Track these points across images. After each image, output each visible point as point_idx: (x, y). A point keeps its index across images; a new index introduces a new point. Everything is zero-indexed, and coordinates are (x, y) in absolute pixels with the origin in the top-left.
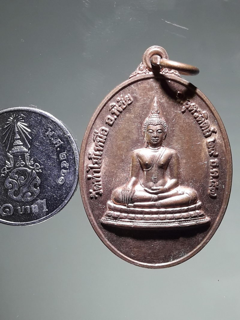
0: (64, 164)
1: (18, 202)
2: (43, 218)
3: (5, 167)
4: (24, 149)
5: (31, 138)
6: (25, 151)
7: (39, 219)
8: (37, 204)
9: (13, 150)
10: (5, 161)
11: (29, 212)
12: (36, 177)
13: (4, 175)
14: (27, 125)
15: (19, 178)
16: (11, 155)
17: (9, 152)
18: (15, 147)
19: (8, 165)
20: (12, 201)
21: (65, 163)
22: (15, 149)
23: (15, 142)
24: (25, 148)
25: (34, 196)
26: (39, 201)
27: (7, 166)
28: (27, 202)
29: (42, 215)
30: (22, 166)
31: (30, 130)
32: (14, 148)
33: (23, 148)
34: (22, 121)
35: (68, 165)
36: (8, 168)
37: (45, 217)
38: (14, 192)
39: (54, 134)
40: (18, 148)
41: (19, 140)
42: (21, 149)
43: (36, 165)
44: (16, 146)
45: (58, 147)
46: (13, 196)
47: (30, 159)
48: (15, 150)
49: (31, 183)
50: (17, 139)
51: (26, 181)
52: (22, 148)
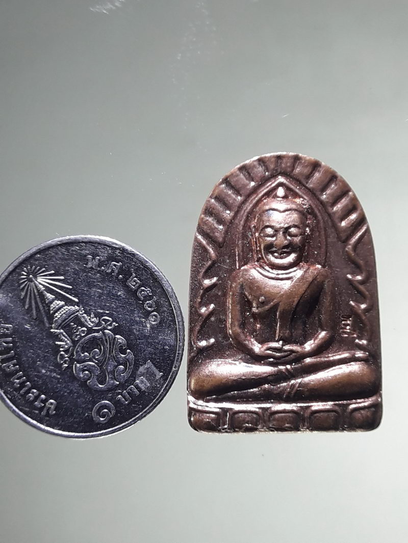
0: (143, 293)
1: (112, 390)
2: (163, 389)
3: (62, 353)
4: (71, 309)
5: (71, 287)
6: (74, 311)
7: (158, 394)
8: (143, 375)
9: (56, 320)
10: (55, 343)
11: (138, 393)
12: (115, 338)
13: (66, 365)
14: (53, 272)
15: (91, 355)
16: (57, 329)
17: (52, 328)
18: (57, 314)
20: (102, 394)
21: (143, 290)
22: (59, 316)
23: (51, 307)
25: (130, 365)
26: (142, 369)
27: (61, 349)
28: (126, 381)
29: (158, 386)
30: (83, 335)
32: (56, 317)
33: (69, 308)
34: (41, 271)
35: (148, 290)
36: (66, 351)
37: (165, 386)
38: (97, 380)
39: (99, 260)
40: (62, 313)
41: (56, 301)
42: (66, 312)
43: (104, 320)
44: (56, 312)
45: (119, 274)
46: (101, 386)
47: (90, 318)
48: (58, 319)
50: (51, 302)
51: (104, 353)
52: (67, 308)
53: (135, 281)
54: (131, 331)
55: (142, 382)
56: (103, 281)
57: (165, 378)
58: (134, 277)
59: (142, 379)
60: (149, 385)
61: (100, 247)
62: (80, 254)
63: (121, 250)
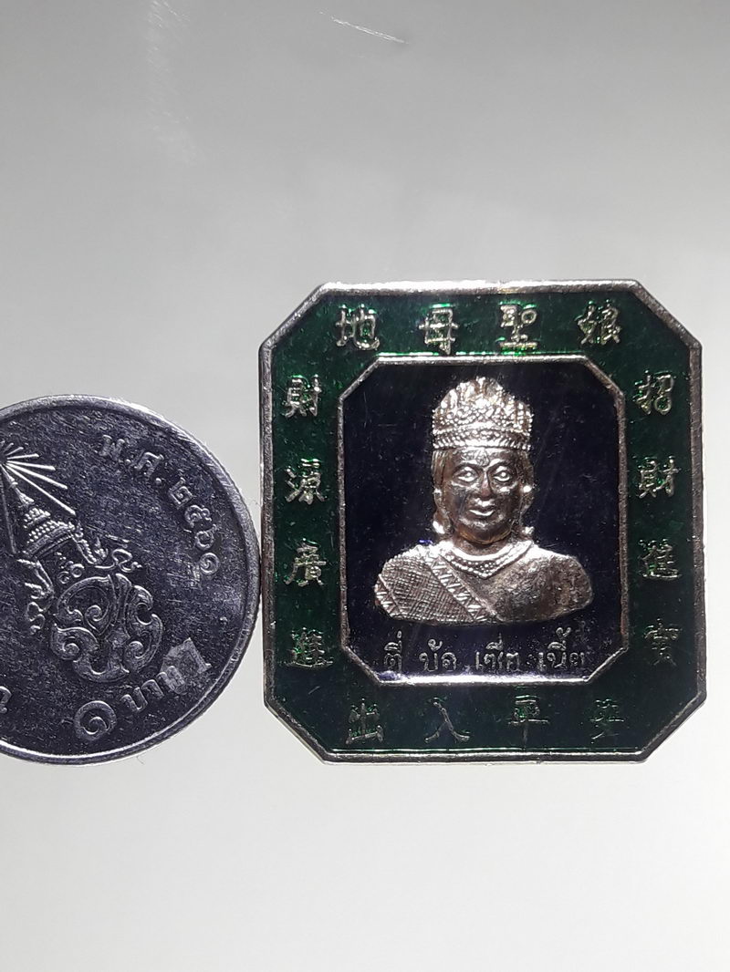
0: (195, 514)
1: (115, 683)
2: (208, 692)
3: (34, 604)
4: (61, 528)
5: (65, 487)
6: (65, 530)
7: (197, 701)
8: (174, 662)
9: (31, 544)
10: (24, 585)
11: (160, 694)
12: (134, 589)
13: (39, 628)
14: (36, 455)
15: (86, 614)
16: (30, 560)
17: (22, 556)
18: (34, 533)
19: (35, 595)
20: (96, 688)
21: (195, 511)
22: (36, 537)
23: (27, 518)
24: (62, 523)
25: (153, 643)
26: (173, 652)
27: (33, 597)
28: (143, 671)
29: (200, 686)
30: (76, 576)
31: (52, 464)
32: (32, 537)
33: (58, 525)
34: (15, 451)
35: (204, 512)
36: (42, 602)
37: (211, 688)
38: (90, 661)
39: (124, 445)
40: (44, 532)
41: (35, 509)
42: (52, 530)
43: (118, 555)
44: (33, 528)
45: (155, 474)
46: (95, 673)
47: (92, 547)
48: (35, 541)
49: (126, 613)
50: (26, 510)
51: (110, 615)
52: (53, 525)
53: (183, 492)
54: (163, 579)
55: (172, 676)
56: (126, 484)
57: (214, 672)
58: (183, 485)
59: (172, 669)
60: (183, 682)
61: (127, 422)
62: (91, 431)
63: (165, 433)
